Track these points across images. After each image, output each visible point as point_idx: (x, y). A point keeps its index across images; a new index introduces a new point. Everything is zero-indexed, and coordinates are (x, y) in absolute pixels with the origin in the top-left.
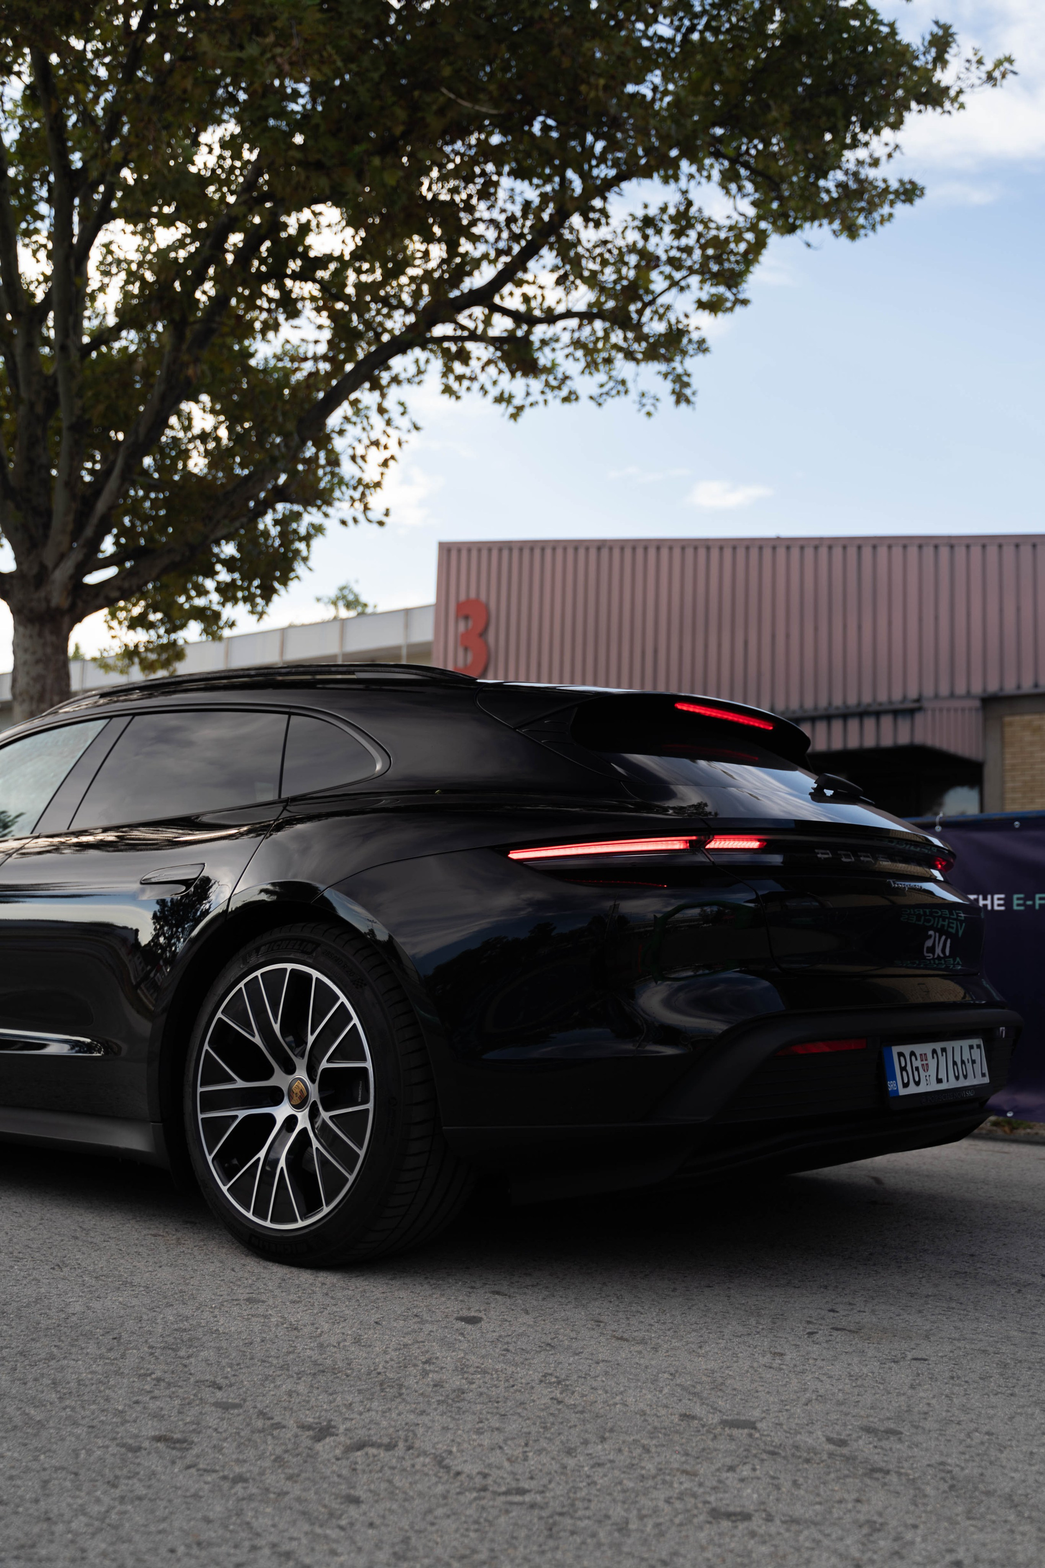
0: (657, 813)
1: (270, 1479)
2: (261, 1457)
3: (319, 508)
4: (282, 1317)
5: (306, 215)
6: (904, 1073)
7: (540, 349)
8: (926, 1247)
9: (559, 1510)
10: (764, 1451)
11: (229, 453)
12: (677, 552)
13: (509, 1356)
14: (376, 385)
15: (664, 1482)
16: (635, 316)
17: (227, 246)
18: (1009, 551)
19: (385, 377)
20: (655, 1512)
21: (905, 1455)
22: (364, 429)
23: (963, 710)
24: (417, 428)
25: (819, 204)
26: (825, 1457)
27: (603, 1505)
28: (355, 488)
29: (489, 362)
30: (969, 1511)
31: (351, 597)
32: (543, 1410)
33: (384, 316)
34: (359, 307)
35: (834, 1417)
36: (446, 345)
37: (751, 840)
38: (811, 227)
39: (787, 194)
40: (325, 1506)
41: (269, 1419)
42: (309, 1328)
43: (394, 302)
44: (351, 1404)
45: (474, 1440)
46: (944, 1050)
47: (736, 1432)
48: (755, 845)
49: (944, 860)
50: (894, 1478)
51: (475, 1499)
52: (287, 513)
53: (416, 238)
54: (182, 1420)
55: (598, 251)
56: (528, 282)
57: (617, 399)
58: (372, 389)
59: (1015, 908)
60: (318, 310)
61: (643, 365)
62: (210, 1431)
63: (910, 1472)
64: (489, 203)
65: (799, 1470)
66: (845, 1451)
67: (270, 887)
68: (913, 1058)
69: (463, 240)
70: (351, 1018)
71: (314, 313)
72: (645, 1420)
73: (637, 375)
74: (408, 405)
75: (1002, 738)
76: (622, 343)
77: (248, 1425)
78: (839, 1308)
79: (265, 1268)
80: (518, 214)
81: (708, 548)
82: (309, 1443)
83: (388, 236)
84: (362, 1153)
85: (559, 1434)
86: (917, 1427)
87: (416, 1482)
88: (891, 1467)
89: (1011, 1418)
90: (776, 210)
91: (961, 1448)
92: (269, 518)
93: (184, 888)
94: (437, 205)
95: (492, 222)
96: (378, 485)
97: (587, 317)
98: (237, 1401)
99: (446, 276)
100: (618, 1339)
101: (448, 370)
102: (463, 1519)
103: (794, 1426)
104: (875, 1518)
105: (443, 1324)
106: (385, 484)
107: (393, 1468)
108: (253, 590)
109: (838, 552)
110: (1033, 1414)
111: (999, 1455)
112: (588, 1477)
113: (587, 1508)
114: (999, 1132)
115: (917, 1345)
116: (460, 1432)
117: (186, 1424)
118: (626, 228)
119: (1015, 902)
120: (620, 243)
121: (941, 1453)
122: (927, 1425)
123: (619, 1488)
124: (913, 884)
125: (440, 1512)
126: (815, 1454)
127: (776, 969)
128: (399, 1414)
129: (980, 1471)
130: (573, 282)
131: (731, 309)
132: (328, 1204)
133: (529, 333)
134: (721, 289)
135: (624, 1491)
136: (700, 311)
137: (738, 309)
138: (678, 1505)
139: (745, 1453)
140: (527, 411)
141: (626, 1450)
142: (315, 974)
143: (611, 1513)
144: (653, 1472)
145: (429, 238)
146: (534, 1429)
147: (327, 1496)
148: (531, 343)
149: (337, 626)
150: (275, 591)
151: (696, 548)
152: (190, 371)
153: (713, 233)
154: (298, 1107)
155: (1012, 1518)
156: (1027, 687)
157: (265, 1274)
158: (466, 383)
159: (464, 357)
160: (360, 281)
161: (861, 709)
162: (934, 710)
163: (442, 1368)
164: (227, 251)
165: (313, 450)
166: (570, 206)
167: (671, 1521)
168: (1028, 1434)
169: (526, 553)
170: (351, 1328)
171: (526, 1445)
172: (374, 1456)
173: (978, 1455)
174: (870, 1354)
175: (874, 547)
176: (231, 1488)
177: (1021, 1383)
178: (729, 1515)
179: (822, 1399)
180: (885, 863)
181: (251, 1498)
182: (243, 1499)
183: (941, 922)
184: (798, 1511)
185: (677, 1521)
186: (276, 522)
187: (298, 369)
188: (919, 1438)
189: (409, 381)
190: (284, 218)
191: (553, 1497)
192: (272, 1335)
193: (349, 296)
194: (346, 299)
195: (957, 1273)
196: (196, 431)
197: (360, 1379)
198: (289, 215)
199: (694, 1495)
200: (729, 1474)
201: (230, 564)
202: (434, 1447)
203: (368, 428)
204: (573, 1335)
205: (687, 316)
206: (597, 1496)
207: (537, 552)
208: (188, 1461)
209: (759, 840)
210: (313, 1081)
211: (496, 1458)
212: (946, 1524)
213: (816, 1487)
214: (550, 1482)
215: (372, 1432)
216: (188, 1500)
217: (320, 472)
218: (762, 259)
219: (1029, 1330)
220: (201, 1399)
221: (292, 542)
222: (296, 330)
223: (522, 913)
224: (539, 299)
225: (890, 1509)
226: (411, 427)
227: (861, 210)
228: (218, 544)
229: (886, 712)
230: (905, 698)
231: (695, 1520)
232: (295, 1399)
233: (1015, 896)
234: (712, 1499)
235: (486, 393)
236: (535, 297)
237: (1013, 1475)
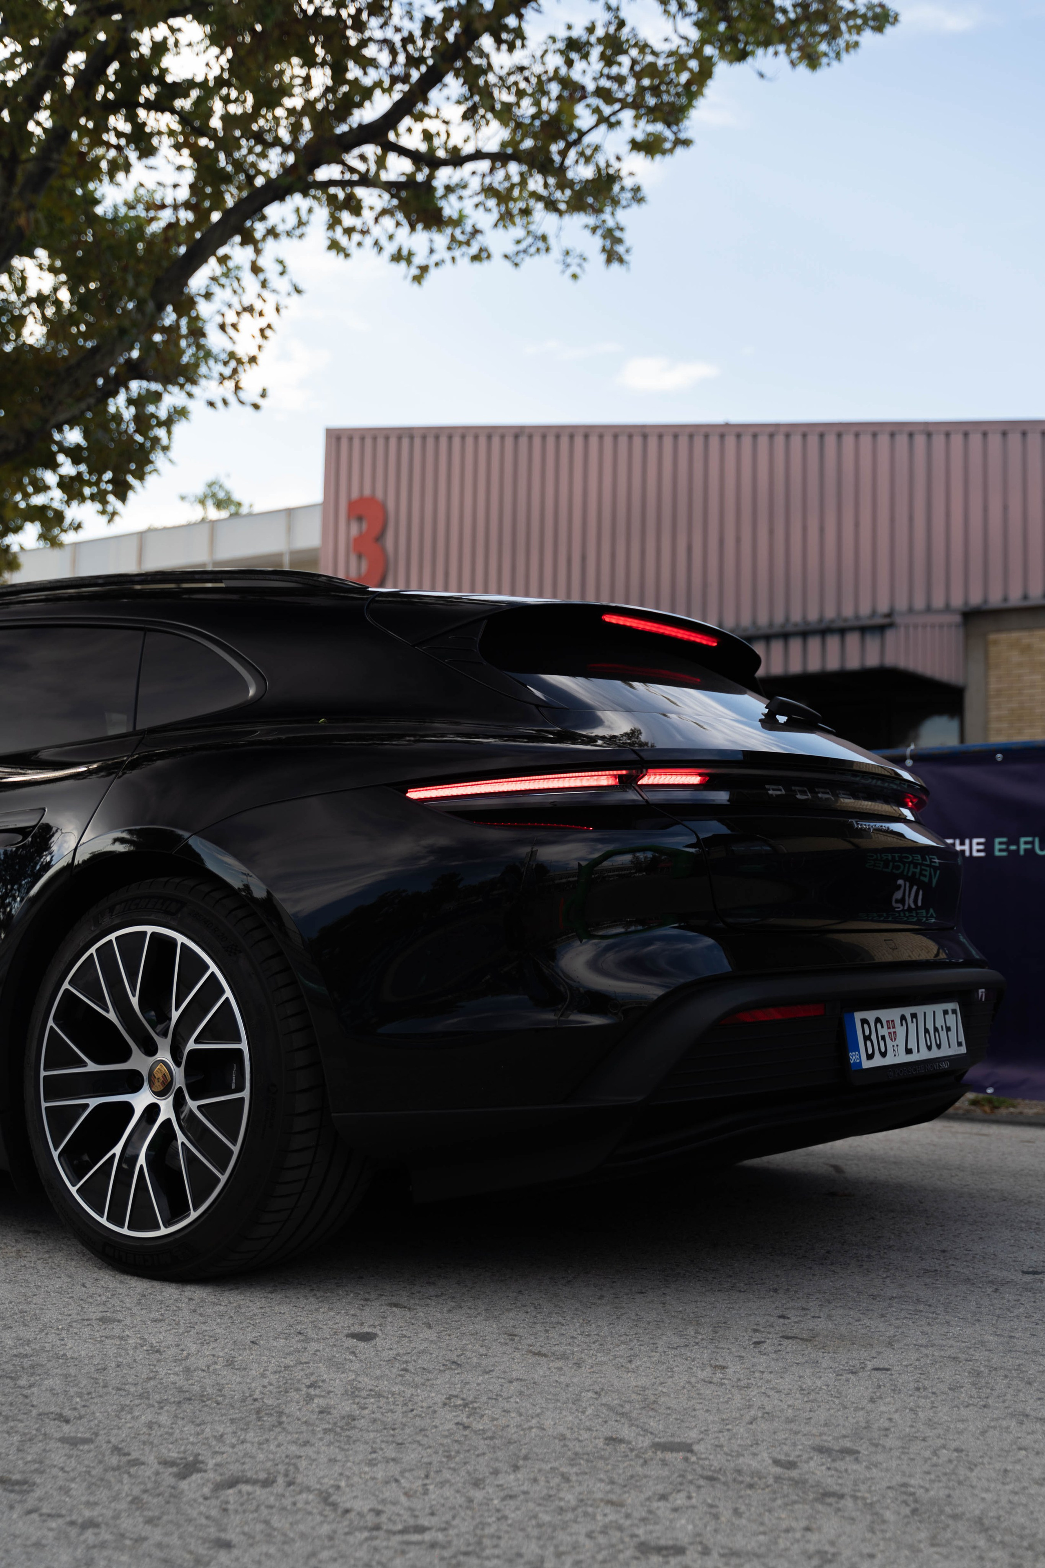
0: (583, 743)
1: (126, 1523)
2: (115, 1498)
3: (182, 386)
4: (141, 1338)
5: (160, 31)
6: (869, 1043)
7: (445, 196)
8: (891, 1243)
9: (463, 1549)
10: (702, 1477)
11: (72, 319)
12: (608, 441)
13: (408, 1376)
14: (248, 239)
15: (586, 1514)
16: (557, 158)
17: (65, 67)
18: (995, 440)
19: (260, 229)
20: (574, 1548)
21: (862, 1477)
22: (235, 292)
23: (941, 626)
24: (298, 291)
25: (773, 27)
26: (771, 1481)
27: (515, 1542)
28: (226, 363)
29: (384, 212)
30: (934, 1537)
31: (221, 495)
32: (446, 1437)
33: (258, 155)
34: (227, 144)
35: (781, 1436)
36: (332, 190)
37: (691, 774)
38: (765, 54)
39: (735, 13)
40: (190, 1552)
41: (125, 1454)
42: (174, 1350)
43: (269, 138)
44: (222, 1436)
45: (365, 1473)
46: (914, 1016)
47: (669, 1456)
48: (695, 780)
49: (915, 797)
50: (849, 1503)
51: (367, 1539)
52: (143, 392)
53: (295, 60)
54: (22, 1458)
55: (512, 79)
56: (430, 117)
57: (537, 258)
58: (243, 243)
59: (997, 853)
60: (178, 147)
61: (567, 218)
62: (55, 1471)
63: (867, 1495)
64: (381, 20)
65: (741, 1497)
66: (794, 1474)
67: (125, 835)
68: (879, 1025)
69: (351, 64)
70: (223, 991)
71: (173, 151)
72: (565, 1446)
73: (560, 229)
74: (288, 263)
75: (986, 657)
76: (542, 191)
77: (100, 1462)
78: (790, 1314)
79: (121, 1282)
80: (417, 33)
81: (645, 437)
82: (172, 1481)
83: (261, 58)
84: (236, 1149)
85: (465, 1463)
86: (876, 1445)
87: (297, 1523)
88: (846, 1490)
89: (983, 1433)
90: (724, 33)
91: (926, 1468)
92: (121, 398)
93: (20, 838)
94: (320, 21)
95: (386, 42)
96: (253, 360)
97: (500, 158)
98: (87, 1435)
99: (332, 107)
100: (535, 1354)
101: (334, 222)
102: (352, 1562)
103: (736, 1448)
104: (827, 1548)
105: (331, 1342)
106: (261, 358)
107: (271, 1507)
108: (103, 486)
109: (796, 441)
110: (1008, 1428)
111: (968, 1473)
112: (498, 1510)
113: (496, 1546)
114: (978, 1111)
115: (879, 1353)
116: (349, 1464)
117: (26, 1463)
118: (546, 51)
119: (997, 847)
120: (538, 69)
121: (904, 1474)
122: (888, 1442)
123: (534, 1522)
124: (878, 825)
125: (325, 1555)
126: (760, 1479)
127: (721, 924)
128: (279, 1446)
129: (947, 1492)
130: (483, 117)
131: (671, 151)
132: (195, 1209)
133: (431, 177)
134: (659, 127)
135: (539, 1526)
136: (634, 153)
137: (680, 151)
138: (602, 1540)
139: (679, 1480)
140: (433, 272)
141: (542, 1479)
142: (181, 939)
143: (524, 1550)
144: (573, 1503)
145: (310, 61)
146: (435, 1459)
147: (193, 1541)
148: (433, 189)
149: (205, 529)
150: (129, 487)
151: (630, 437)
152: (22, 221)
153: (650, 58)
154: (161, 1094)
155: (982, 1543)
156: (1015, 599)
157: (122, 1290)
158: (356, 237)
159: (354, 206)
160: (227, 113)
161: (823, 626)
162: (907, 627)
163: (329, 1392)
164: (67, 74)
165: (174, 316)
166: (478, 25)
167: (593, 1557)
168: (1002, 1450)
169: (430, 442)
170: (223, 1348)
171: (427, 1477)
172: (249, 1494)
173: (945, 1474)
174: (824, 1365)
175: (839, 435)
176: (80, 1535)
177: (996, 1393)
178: (659, 1550)
179: (768, 1416)
180: (849, 801)
181: (103, 1545)
182: (94, 1547)
183: (912, 869)
184: (740, 1542)
185: (600, 1557)
186: (130, 402)
187: (153, 219)
188: (880, 1458)
189: (288, 234)
190: (135, 35)
191: (458, 1535)
192: (129, 1360)
193: (215, 130)
194: (212, 134)
195: (926, 1271)
196: (32, 292)
197: (233, 1407)
198: (141, 31)
199: (620, 1528)
200: (661, 1504)
201: (75, 454)
202: (319, 1482)
203: (239, 291)
204: (483, 1351)
205: (618, 159)
206: (507, 1532)
207: (443, 441)
208: (29, 1505)
209: (700, 775)
210: (178, 1064)
211: (390, 1492)
212: (907, 1553)
213: (760, 1515)
214: (454, 1517)
215: (246, 1467)
216: (29, 1550)
217: (183, 343)
218: (707, 91)
219: (1006, 1334)
220: (45, 1434)
221: (151, 428)
222: (152, 172)
223: (423, 863)
224: (444, 136)
225: (844, 1538)
226: (291, 289)
227: (824, 36)
228: (60, 430)
229: (852, 629)
230: (874, 613)
231: (621, 1557)
232: (156, 1432)
233: (997, 840)
234: (640, 1531)
235: (381, 249)
236: (438, 134)
237: (984, 1495)
